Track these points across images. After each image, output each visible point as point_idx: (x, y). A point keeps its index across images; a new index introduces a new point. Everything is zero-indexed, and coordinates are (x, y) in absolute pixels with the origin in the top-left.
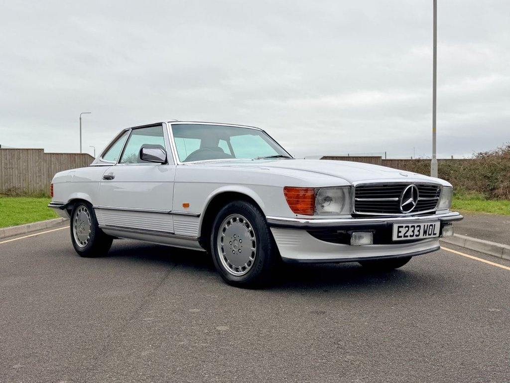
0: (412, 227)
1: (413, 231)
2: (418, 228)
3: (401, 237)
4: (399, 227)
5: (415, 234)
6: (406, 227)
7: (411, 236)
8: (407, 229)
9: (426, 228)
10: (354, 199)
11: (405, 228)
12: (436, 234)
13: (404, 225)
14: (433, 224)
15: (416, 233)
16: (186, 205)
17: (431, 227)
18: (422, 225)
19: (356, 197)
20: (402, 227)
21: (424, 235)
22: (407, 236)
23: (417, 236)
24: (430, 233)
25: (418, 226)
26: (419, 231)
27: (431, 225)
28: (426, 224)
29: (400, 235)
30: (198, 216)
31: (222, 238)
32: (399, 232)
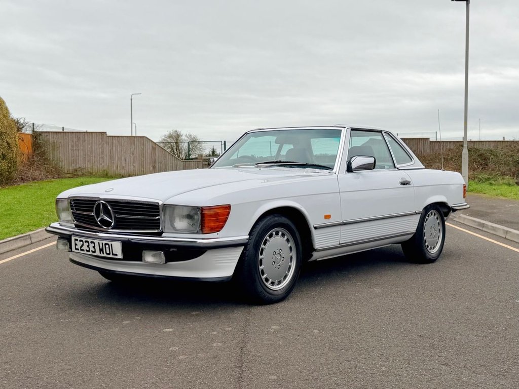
0: (86, 242)
1: (88, 246)
2: (93, 245)
3: (78, 249)
4: (75, 240)
6: (81, 241)
7: (86, 250)
8: (81, 243)
9: (101, 245)
12: (116, 255)
13: (79, 239)
14: (110, 243)
15: (92, 248)
17: (107, 246)
18: (96, 242)
19: (71, 208)
20: (77, 240)
21: (100, 253)
23: (92, 251)
24: (108, 252)
25: (92, 242)
26: (94, 247)
27: (106, 244)
28: (101, 242)
29: (77, 247)
32: (76, 244)
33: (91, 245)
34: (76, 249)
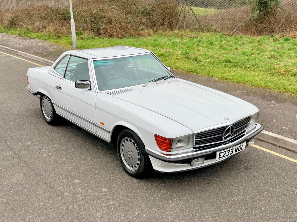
0: (228, 151)
1: (229, 153)
2: (232, 150)
3: (221, 157)
4: (220, 153)
5: (230, 154)
7: (227, 155)
8: (225, 153)
9: (237, 148)
10: (195, 139)
11: (224, 152)
12: (243, 149)
13: (223, 151)
15: (231, 152)
16: (102, 124)
18: (234, 148)
19: (196, 139)
20: (222, 153)
21: (235, 152)
22: (225, 156)
23: (231, 154)
24: (239, 150)
26: (232, 152)
27: (241, 146)
29: (220, 157)
30: (109, 132)
31: (123, 149)
32: (220, 155)
33: (231, 151)
34: (219, 158)
